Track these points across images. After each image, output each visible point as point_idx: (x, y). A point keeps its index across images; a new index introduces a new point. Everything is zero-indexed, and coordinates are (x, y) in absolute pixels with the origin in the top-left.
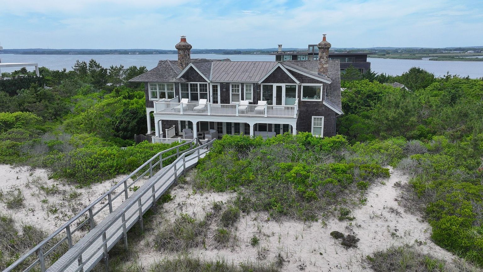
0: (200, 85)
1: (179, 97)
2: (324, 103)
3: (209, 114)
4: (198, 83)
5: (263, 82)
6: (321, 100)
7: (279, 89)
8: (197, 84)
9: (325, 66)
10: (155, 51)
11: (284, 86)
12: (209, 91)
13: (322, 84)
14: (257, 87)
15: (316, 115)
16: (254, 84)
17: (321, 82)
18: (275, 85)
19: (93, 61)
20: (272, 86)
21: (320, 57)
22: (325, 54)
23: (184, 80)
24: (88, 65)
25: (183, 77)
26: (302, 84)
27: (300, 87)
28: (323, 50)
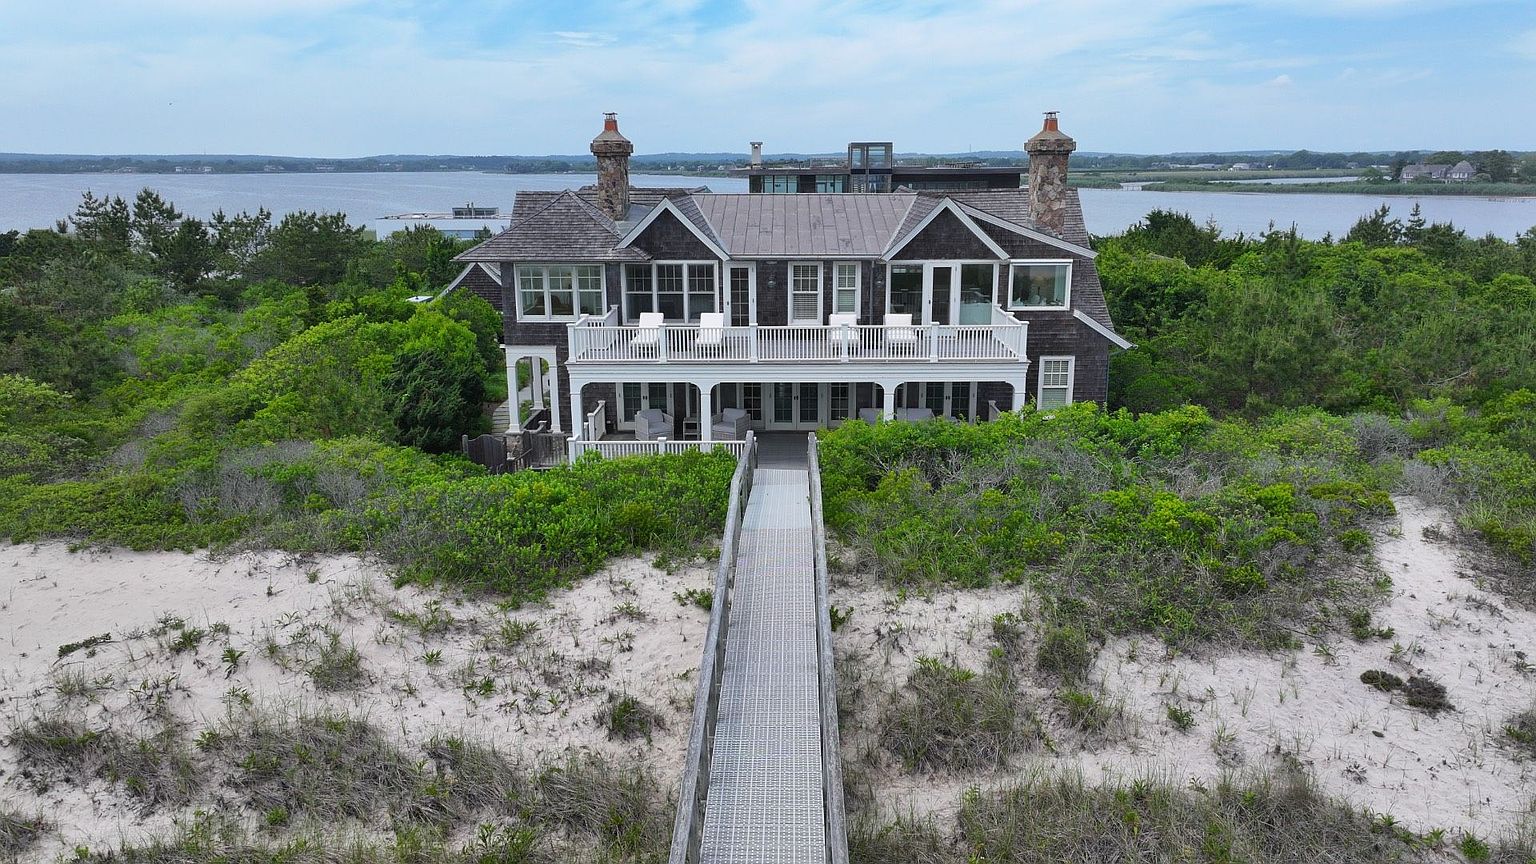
0: (691, 268)
1: (620, 309)
2: (1077, 314)
3: (754, 359)
4: (685, 263)
5: (894, 258)
6: (1066, 307)
7: (942, 277)
8: (680, 267)
9: (1056, 206)
10: (270, 163)
11: (956, 266)
12: (721, 289)
13: (1072, 260)
14: (873, 270)
15: (1051, 354)
16: (866, 263)
17: (1067, 254)
18: (929, 267)
19: (149, 195)
20: (921, 267)
21: (1042, 178)
22: (1056, 169)
23: (642, 256)
24: (131, 210)
25: (636, 243)
26: (1012, 260)
27: (1005, 268)
28: (1050, 157)
